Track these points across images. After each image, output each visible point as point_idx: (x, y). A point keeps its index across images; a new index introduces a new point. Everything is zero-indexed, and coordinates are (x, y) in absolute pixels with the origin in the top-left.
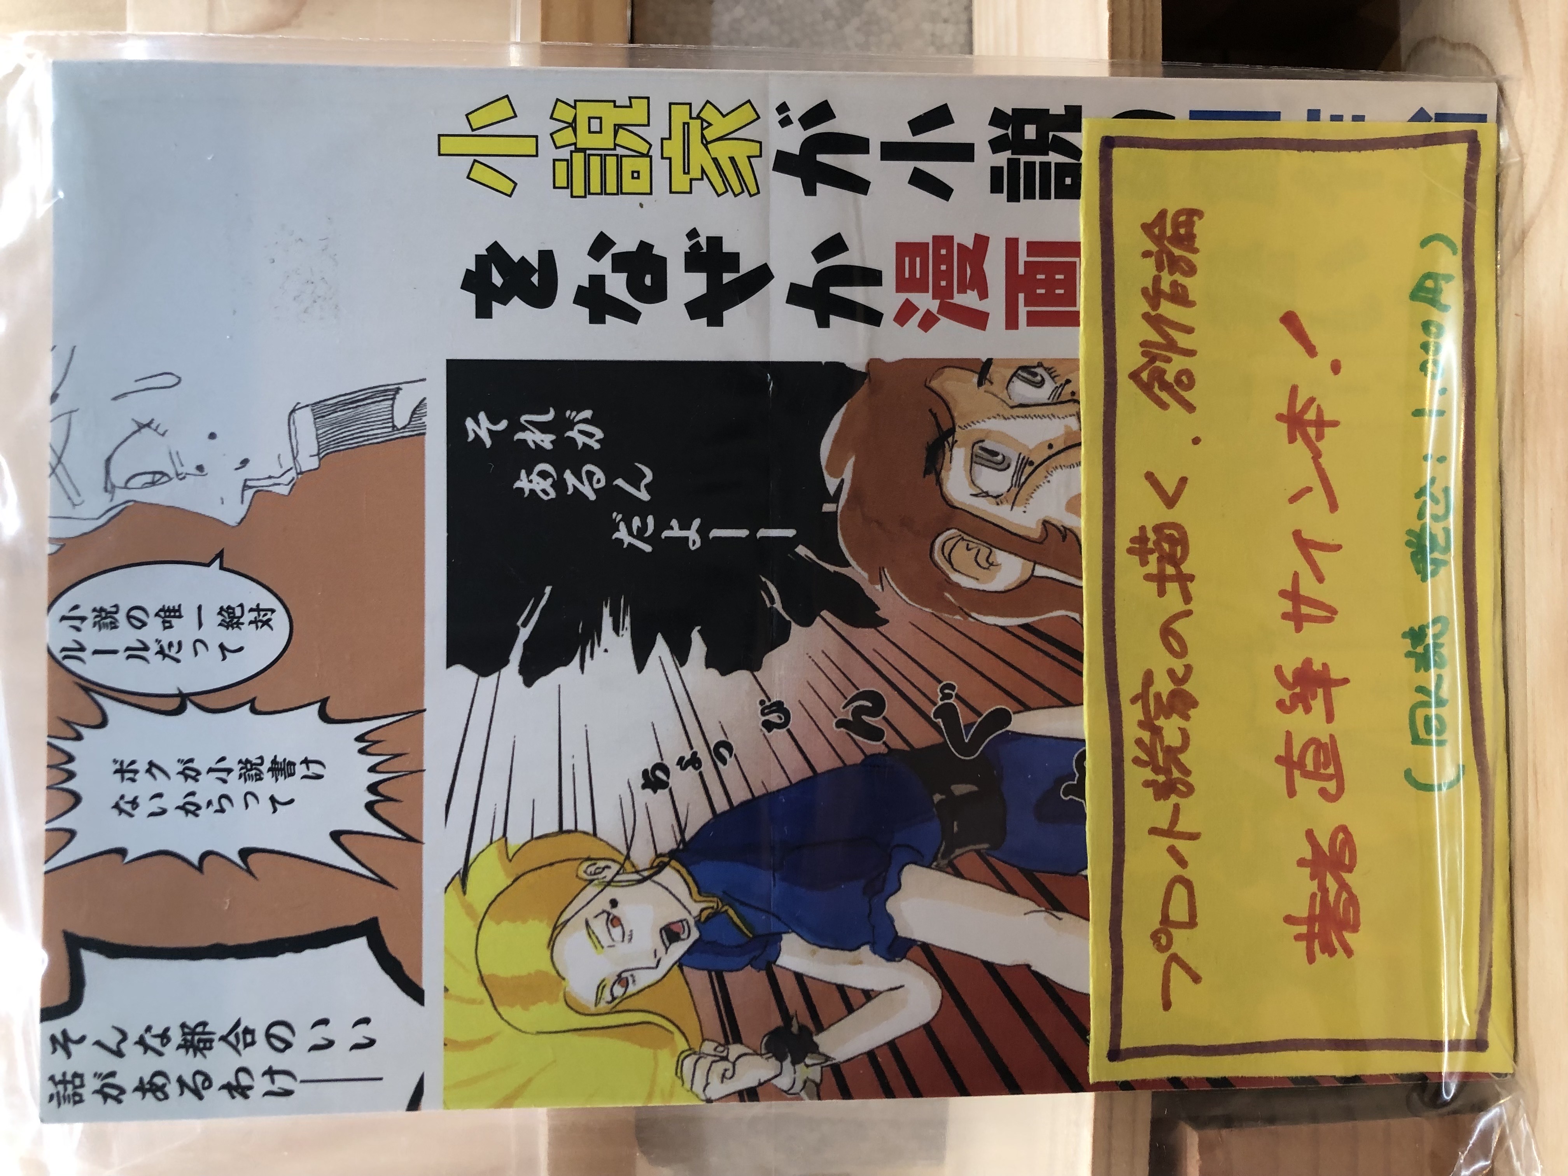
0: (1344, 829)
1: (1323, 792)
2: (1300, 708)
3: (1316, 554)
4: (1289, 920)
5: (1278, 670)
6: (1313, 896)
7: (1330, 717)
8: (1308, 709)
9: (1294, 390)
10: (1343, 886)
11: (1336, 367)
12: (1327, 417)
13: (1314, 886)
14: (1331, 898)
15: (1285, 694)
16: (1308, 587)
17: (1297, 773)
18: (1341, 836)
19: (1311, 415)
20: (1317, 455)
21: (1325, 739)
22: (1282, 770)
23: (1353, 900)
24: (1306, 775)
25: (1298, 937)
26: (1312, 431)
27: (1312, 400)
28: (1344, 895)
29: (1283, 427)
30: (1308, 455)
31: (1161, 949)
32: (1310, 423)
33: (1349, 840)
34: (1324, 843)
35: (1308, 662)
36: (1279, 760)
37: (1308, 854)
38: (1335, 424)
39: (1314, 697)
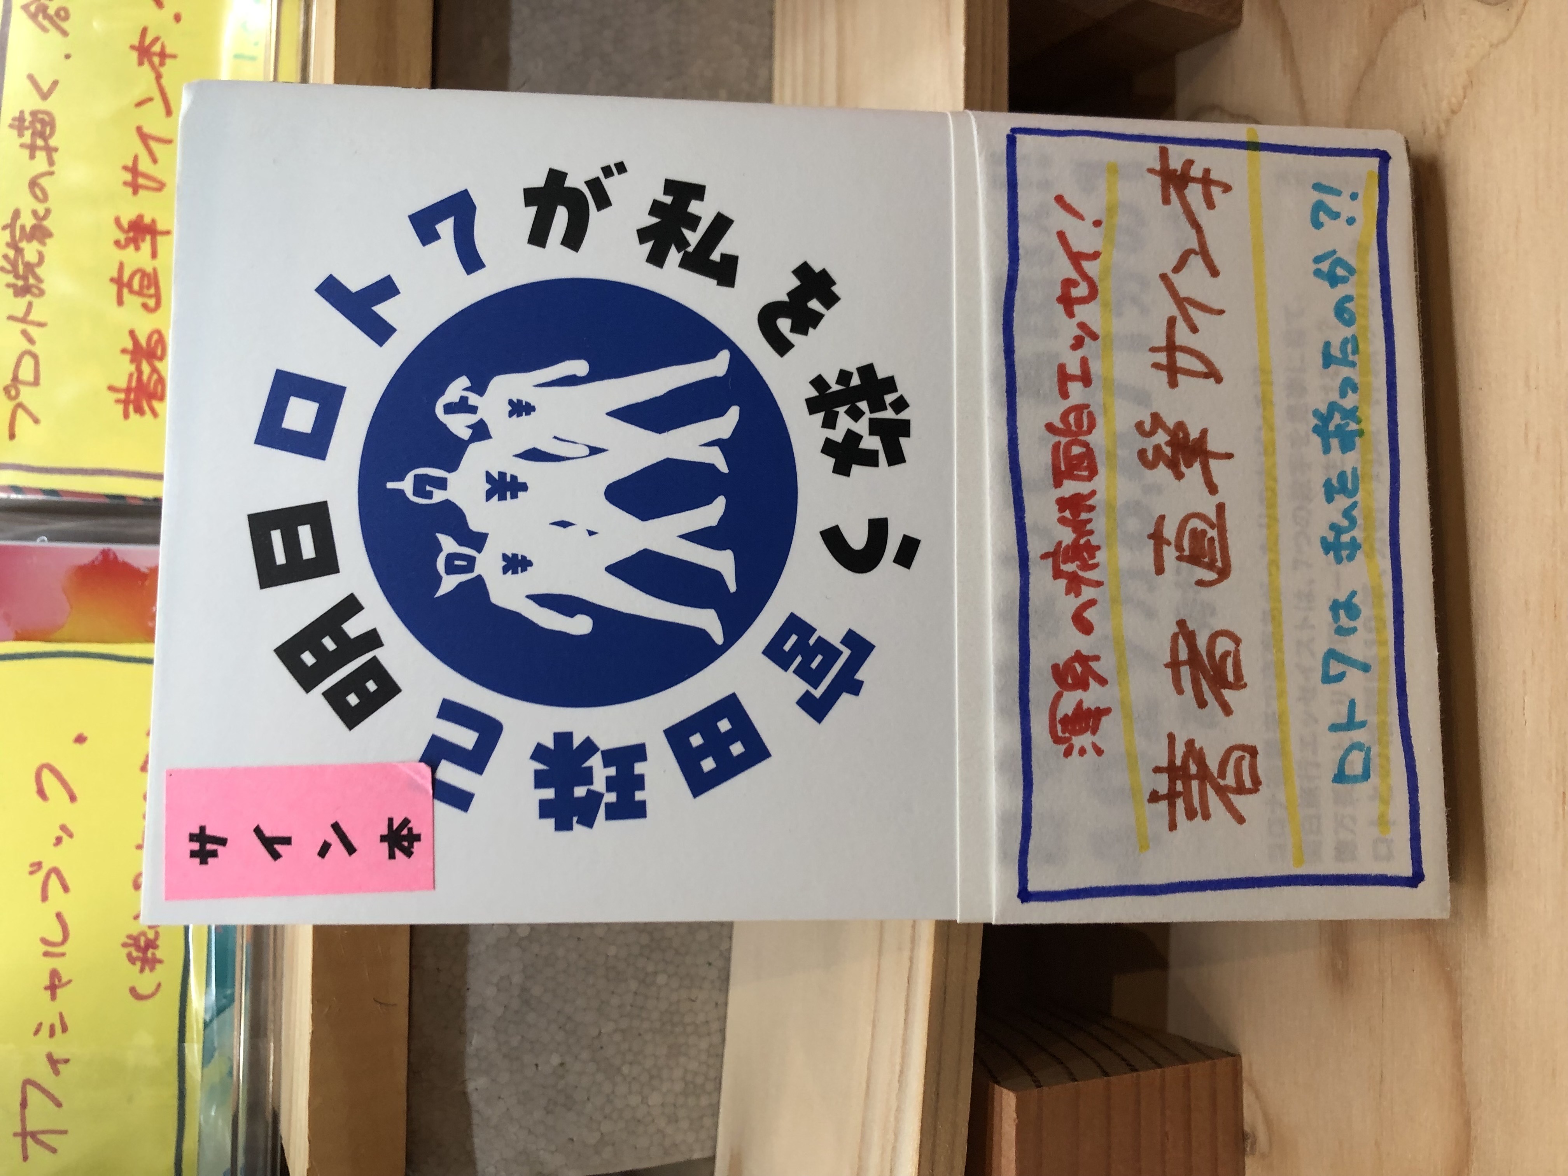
0: (159, 332)
1: (145, 306)
2: (132, 247)
3: (153, 144)
4: (111, 388)
5: (117, 221)
6: (131, 375)
7: (154, 255)
8: (137, 248)
9: (144, 31)
10: (154, 370)
11: (177, 18)
12: (168, 51)
13: (132, 368)
14: (145, 377)
15: (122, 237)
16: (145, 165)
17: (125, 291)
18: (155, 337)
19: (156, 48)
20: (159, 77)
21: (149, 270)
22: (114, 288)
23: (161, 380)
24: (131, 291)
25: (118, 401)
26: (156, 60)
27: (157, 39)
28: (155, 377)
29: (134, 55)
30: (152, 76)
31: (10, 398)
32: (155, 54)
33: (161, 340)
34: (143, 341)
35: (140, 217)
36: (112, 280)
37: (129, 345)
38: (174, 57)
39: (143, 240)
